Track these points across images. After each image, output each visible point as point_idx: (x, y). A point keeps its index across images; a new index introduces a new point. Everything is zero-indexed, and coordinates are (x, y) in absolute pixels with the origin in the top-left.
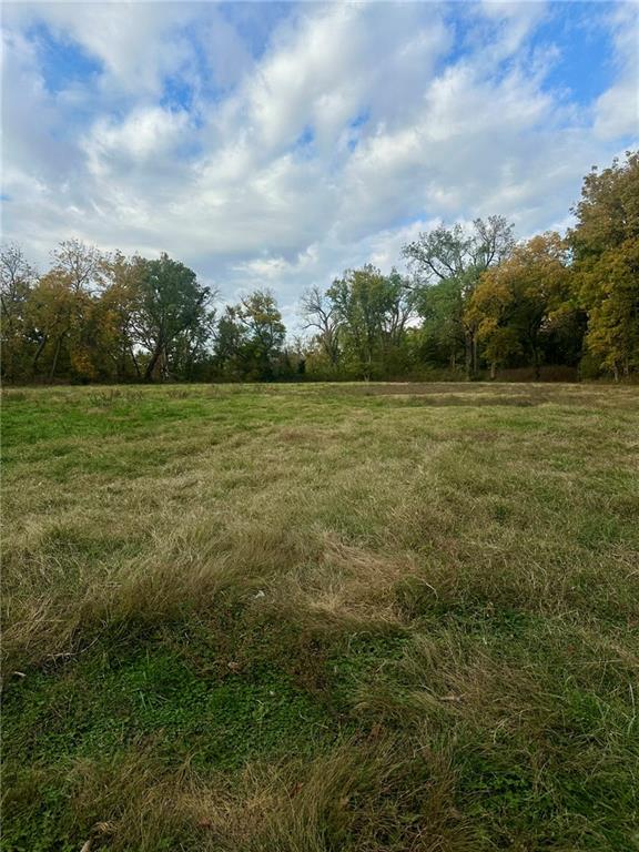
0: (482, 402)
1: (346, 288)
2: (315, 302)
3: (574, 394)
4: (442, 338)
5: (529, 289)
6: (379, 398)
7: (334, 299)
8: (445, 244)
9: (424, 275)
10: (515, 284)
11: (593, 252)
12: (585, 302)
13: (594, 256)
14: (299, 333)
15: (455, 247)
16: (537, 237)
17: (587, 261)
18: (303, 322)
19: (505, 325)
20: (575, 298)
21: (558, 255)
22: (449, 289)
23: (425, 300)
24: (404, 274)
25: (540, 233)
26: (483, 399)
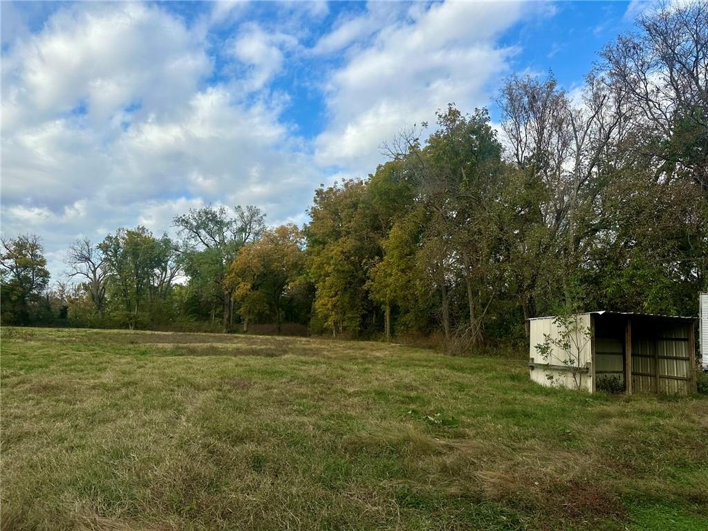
0: (238, 352)
1: (118, 244)
2: (84, 252)
3: (307, 347)
4: (205, 295)
5: (276, 264)
6: (143, 346)
7: (105, 252)
8: (211, 220)
9: (192, 242)
10: (265, 258)
11: (320, 243)
12: (314, 277)
13: (321, 246)
14: (64, 280)
15: (220, 224)
16: (282, 226)
17: (317, 248)
18: (70, 270)
19: (257, 289)
20: (307, 274)
21: (297, 242)
22: (212, 256)
23: (192, 263)
24: (175, 239)
25: (285, 223)
26: (238, 349)
